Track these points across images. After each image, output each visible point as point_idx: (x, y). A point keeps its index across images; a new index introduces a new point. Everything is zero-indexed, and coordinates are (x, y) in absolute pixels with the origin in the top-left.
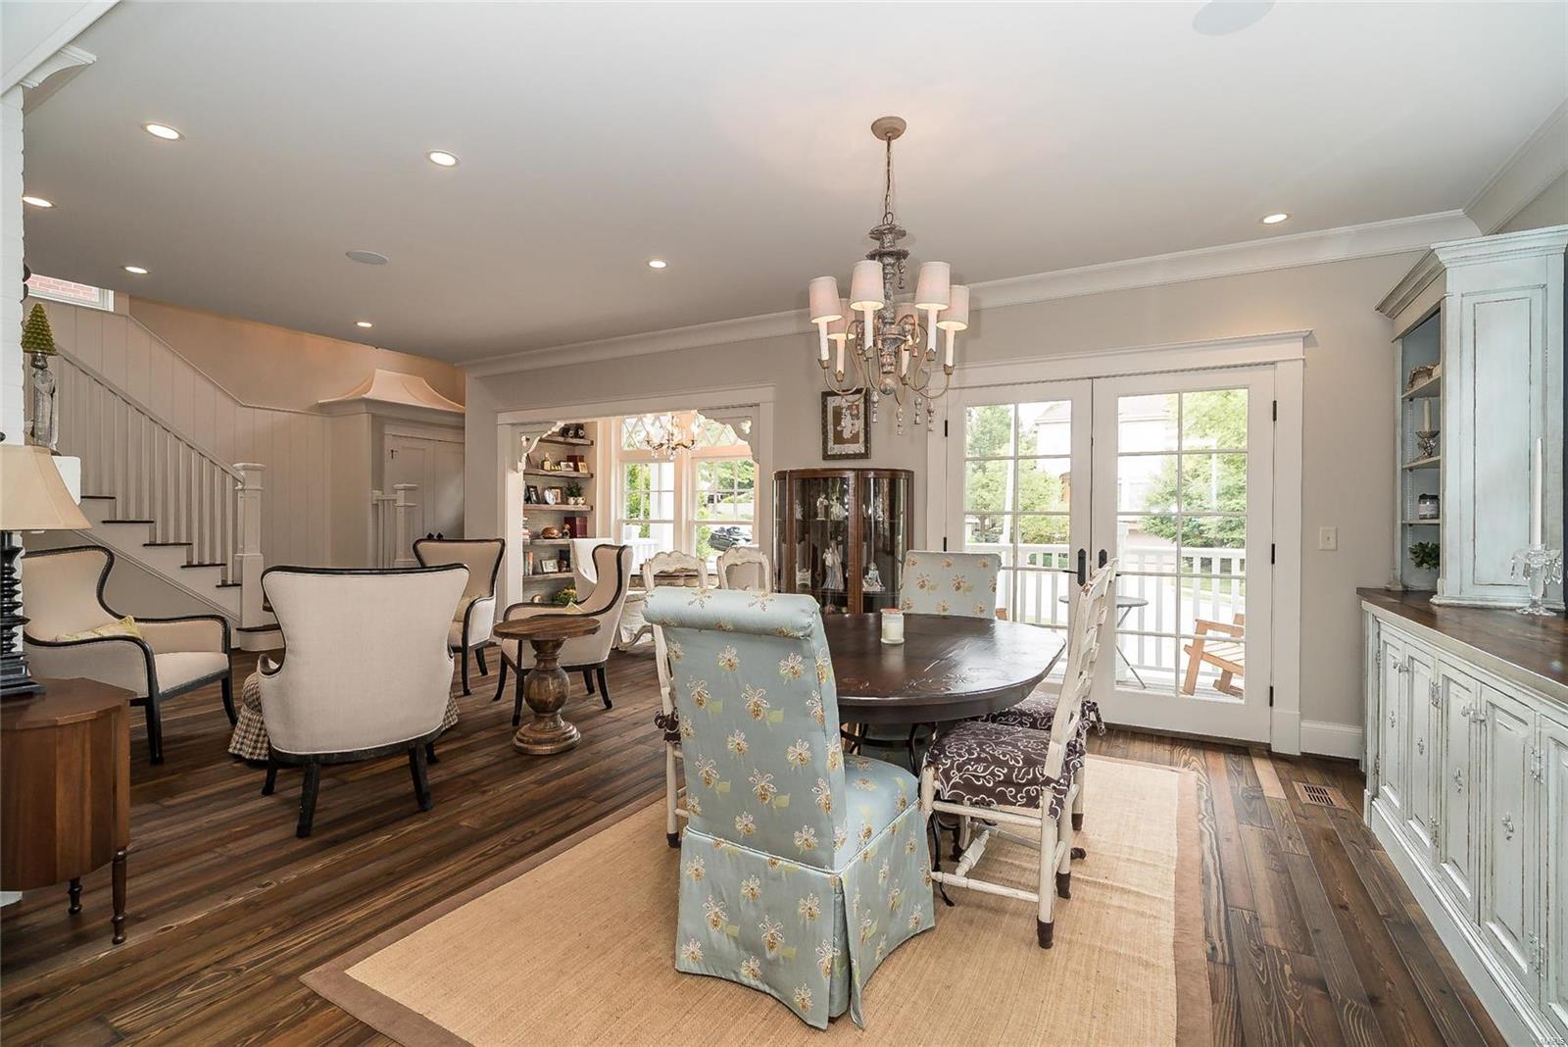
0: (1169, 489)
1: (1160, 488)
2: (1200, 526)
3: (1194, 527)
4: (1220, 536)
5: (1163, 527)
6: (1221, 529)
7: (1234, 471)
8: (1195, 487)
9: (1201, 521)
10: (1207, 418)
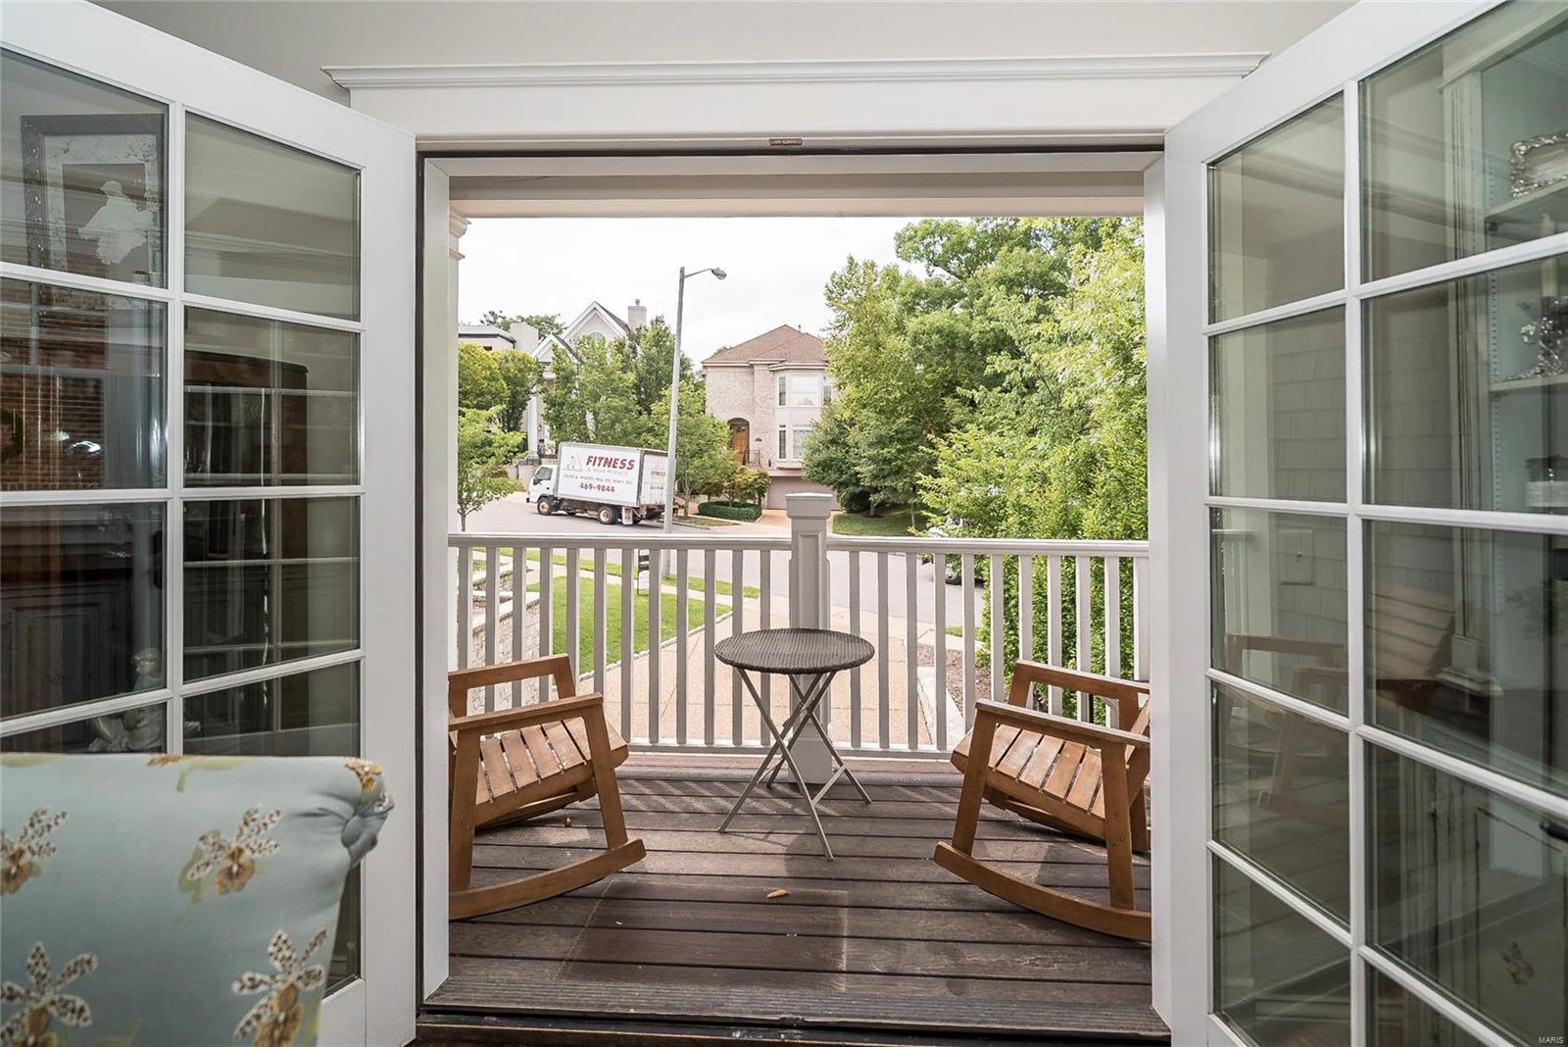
0: (829, 437)
1: (820, 435)
2: (857, 473)
3: (851, 475)
4: (874, 484)
5: (825, 474)
6: (875, 477)
7: (885, 421)
8: (853, 436)
9: (857, 469)
10: (860, 369)
